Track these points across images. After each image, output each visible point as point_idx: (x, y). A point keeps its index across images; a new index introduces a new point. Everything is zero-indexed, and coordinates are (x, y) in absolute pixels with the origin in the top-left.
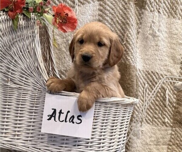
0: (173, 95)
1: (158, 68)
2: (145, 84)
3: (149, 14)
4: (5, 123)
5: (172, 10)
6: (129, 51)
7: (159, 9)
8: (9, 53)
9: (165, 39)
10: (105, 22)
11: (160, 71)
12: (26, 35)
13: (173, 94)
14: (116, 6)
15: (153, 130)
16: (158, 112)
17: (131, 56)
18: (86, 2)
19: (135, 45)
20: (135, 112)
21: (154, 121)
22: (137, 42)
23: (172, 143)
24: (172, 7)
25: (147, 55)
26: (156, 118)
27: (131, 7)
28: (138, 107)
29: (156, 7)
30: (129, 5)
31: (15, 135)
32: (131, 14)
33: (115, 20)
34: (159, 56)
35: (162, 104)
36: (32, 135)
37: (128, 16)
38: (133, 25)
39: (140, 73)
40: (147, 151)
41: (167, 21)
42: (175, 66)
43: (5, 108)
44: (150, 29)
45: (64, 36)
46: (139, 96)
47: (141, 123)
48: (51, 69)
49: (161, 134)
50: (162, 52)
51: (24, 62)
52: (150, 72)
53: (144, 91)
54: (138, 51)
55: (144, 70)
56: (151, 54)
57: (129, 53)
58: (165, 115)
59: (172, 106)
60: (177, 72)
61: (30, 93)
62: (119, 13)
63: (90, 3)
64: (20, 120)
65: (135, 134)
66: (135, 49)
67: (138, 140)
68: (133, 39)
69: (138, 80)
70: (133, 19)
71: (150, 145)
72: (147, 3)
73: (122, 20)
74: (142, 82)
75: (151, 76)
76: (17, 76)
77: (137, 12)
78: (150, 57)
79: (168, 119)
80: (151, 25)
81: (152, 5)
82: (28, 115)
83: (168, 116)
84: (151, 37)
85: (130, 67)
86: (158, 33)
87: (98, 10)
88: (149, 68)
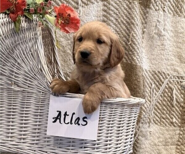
0: (180, 95)
1: (164, 68)
2: (152, 85)
3: (153, 13)
4: (11, 127)
5: (177, 9)
6: (135, 51)
7: (164, 8)
8: (12, 56)
9: (170, 38)
10: (110, 23)
11: (167, 71)
12: (29, 37)
13: (180, 93)
14: (120, 6)
15: (161, 130)
16: (166, 113)
17: (137, 56)
18: (90, 3)
19: (141, 45)
20: (142, 113)
21: (162, 121)
22: (142, 41)
23: (180, 143)
24: (177, 5)
25: (153, 55)
26: (163, 118)
27: (136, 6)
28: (146, 108)
29: (161, 6)
30: (134, 4)
31: (20, 139)
32: (135, 13)
33: (119, 20)
34: (165, 55)
35: (169, 104)
36: (38, 138)
37: (132, 15)
38: (138, 24)
39: (146, 74)
40: (155, 151)
41: (172, 20)
42: (181, 65)
43: (10, 112)
44: (155, 29)
45: (69, 37)
46: (146, 97)
47: (149, 124)
48: (56, 72)
49: (170, 135)
50: (168, 51)
51: (28, 64)
52: (157, 72)
53: (151, 91)
54: (144, 51)
55: (151, 70)
56: (157, 53)
57: (135, 53)
58: (173, 115)
59: (179, 106)
62: (124, 13)
63: (94, 4)
64: (25, 124)
65: (144, 135)
66: (141, 49)
67: (147, 141)
68: (139, 39)
69: (145, 80)
70: (138, 19)
71: (158, 145)
72: (151, 2)
73: (127, 20)
74: (149, 82)
75: (158, 76)
76: (21, 79)
77: (142, 12)
78: (156, 57)
79: (176, 119)
80: (156, 24)
81: (156, 4)
82: (33, 118)
83: (176, 116)
84: (156, 36)
85: (136, 67)
86: (163, 33)
87: (102, 10)
88: (155, 68)
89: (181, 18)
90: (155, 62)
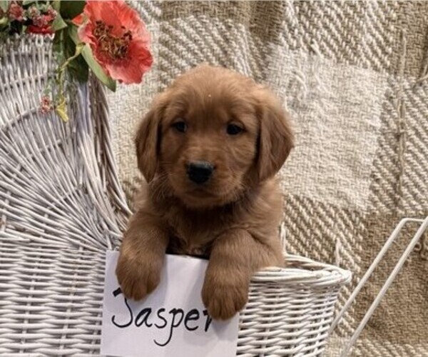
0: (353, 256)
1: (311, 189)
3: (284, 54)
5: (346, 45)
7: (312, 43)
9: (328, 116)
13: (353, 252)
14: (204, 34)
24: (347, 38)
27: (242, 36)
29: (304, 37)
30: (238, 31)
32: (239, 54)
34: (313, 157)
37: (232, 57)
41: (333, 72)
42: (356, 182)
44: (287, 92)
50: (322, 148)
52: (292, 197)
60: (363, 199)
61: (60, 255)
64: (29, 331)
72: (281, 28)
75: (294, 207)
77: (255, 50)
79: (344, 316)
81: (293, 34)
82: (53, 315)
87: (157, 42)
88: (288, 187)
89: (356, 68)
90: (287, 173)
